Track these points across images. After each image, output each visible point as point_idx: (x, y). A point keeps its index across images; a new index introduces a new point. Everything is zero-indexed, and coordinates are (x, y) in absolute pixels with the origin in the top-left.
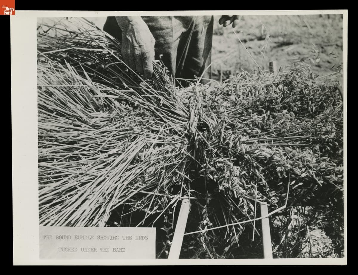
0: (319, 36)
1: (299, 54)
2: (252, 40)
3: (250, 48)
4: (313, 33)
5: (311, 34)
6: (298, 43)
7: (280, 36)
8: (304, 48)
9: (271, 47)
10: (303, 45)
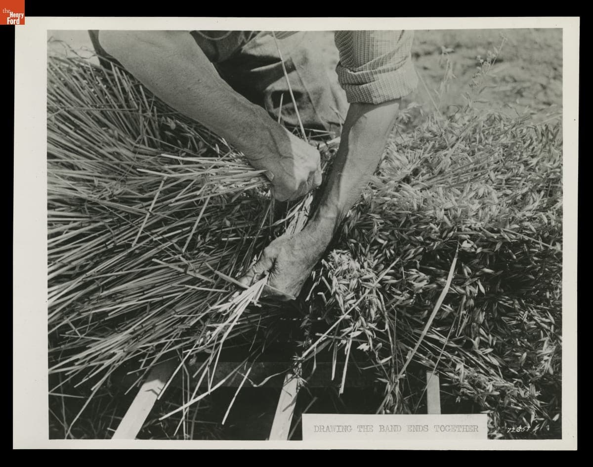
0: (549, 46)
1: (515, 81)
2: (428, 53)
3: (425, 68)
4: (538, 40)
5: (536, 43)
6: (511, 60)
7: (481, 45)
8: (523, 68)
9: (463, 66)
10: (521, 63)
